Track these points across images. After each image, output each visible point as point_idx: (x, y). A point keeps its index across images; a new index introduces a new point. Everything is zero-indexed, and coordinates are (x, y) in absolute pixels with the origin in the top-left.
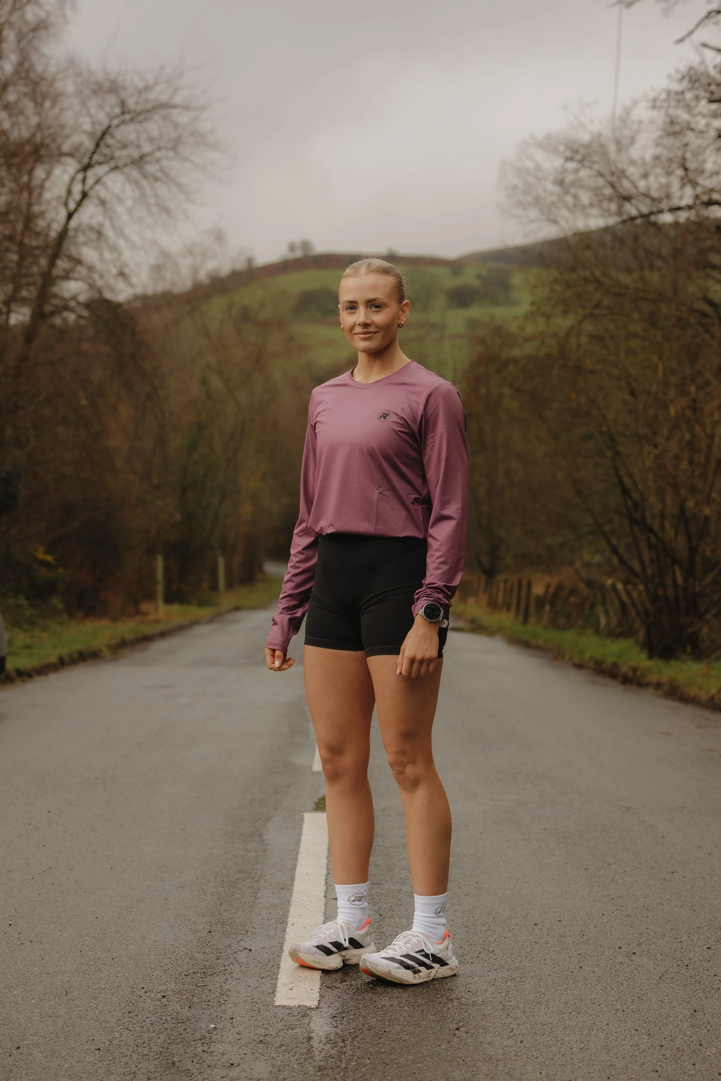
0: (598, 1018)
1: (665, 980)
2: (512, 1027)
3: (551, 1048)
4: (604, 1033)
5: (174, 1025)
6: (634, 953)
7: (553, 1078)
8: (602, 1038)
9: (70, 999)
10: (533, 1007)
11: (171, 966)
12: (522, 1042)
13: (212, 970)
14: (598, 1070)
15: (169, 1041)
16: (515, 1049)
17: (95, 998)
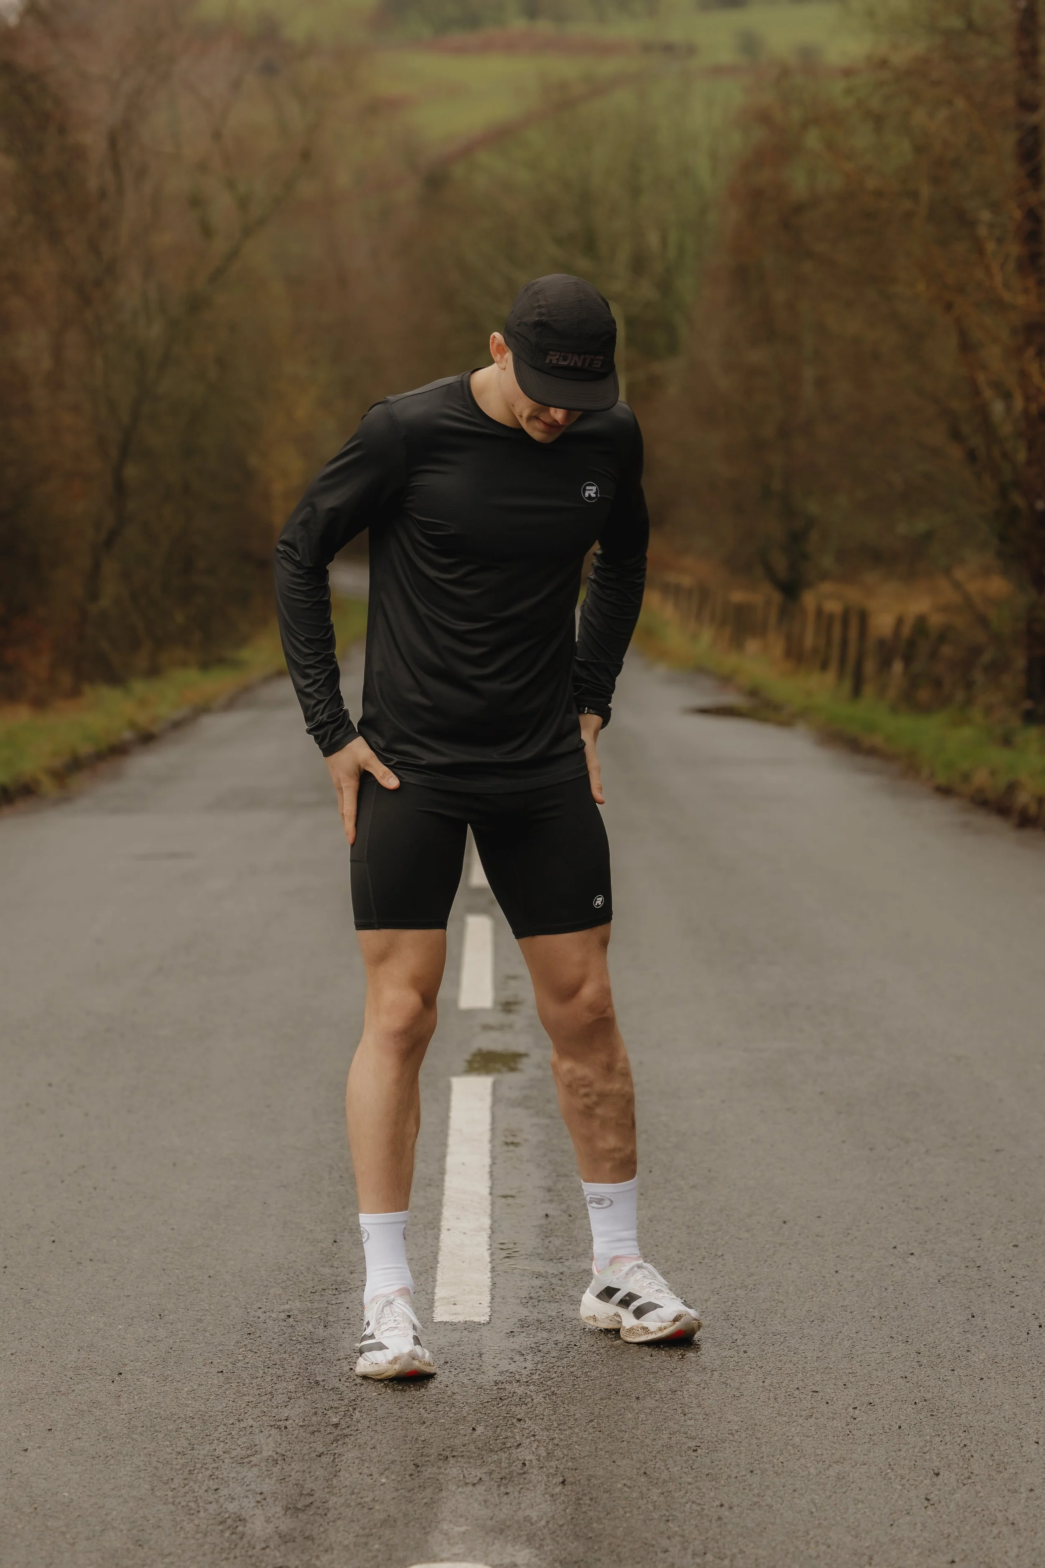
0: (846, 1327)
1: (944, 1283)
2: (735, 1337)
3: (780, 1358)
4: (851, 1341)
5: (309, 1346)
6: (912, 1254)
7: (777, 1386)
8: (847, 1346)
9: (167, 1323)
10: (765, 1316)
11: (291, 1282)
12: (745, 1352)
13: (346, 1286)
14: (834, 1377)
15: (307, 1361)
16: (736, 1359)
17: (201, 1321)
